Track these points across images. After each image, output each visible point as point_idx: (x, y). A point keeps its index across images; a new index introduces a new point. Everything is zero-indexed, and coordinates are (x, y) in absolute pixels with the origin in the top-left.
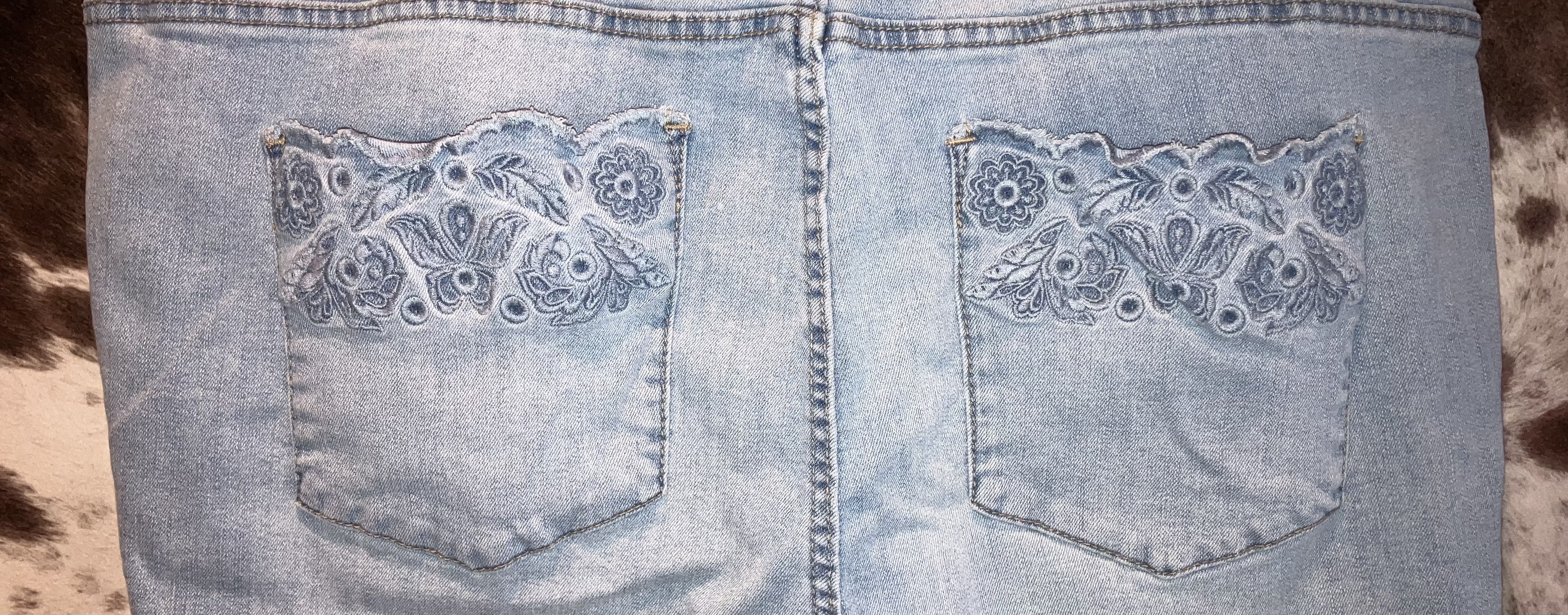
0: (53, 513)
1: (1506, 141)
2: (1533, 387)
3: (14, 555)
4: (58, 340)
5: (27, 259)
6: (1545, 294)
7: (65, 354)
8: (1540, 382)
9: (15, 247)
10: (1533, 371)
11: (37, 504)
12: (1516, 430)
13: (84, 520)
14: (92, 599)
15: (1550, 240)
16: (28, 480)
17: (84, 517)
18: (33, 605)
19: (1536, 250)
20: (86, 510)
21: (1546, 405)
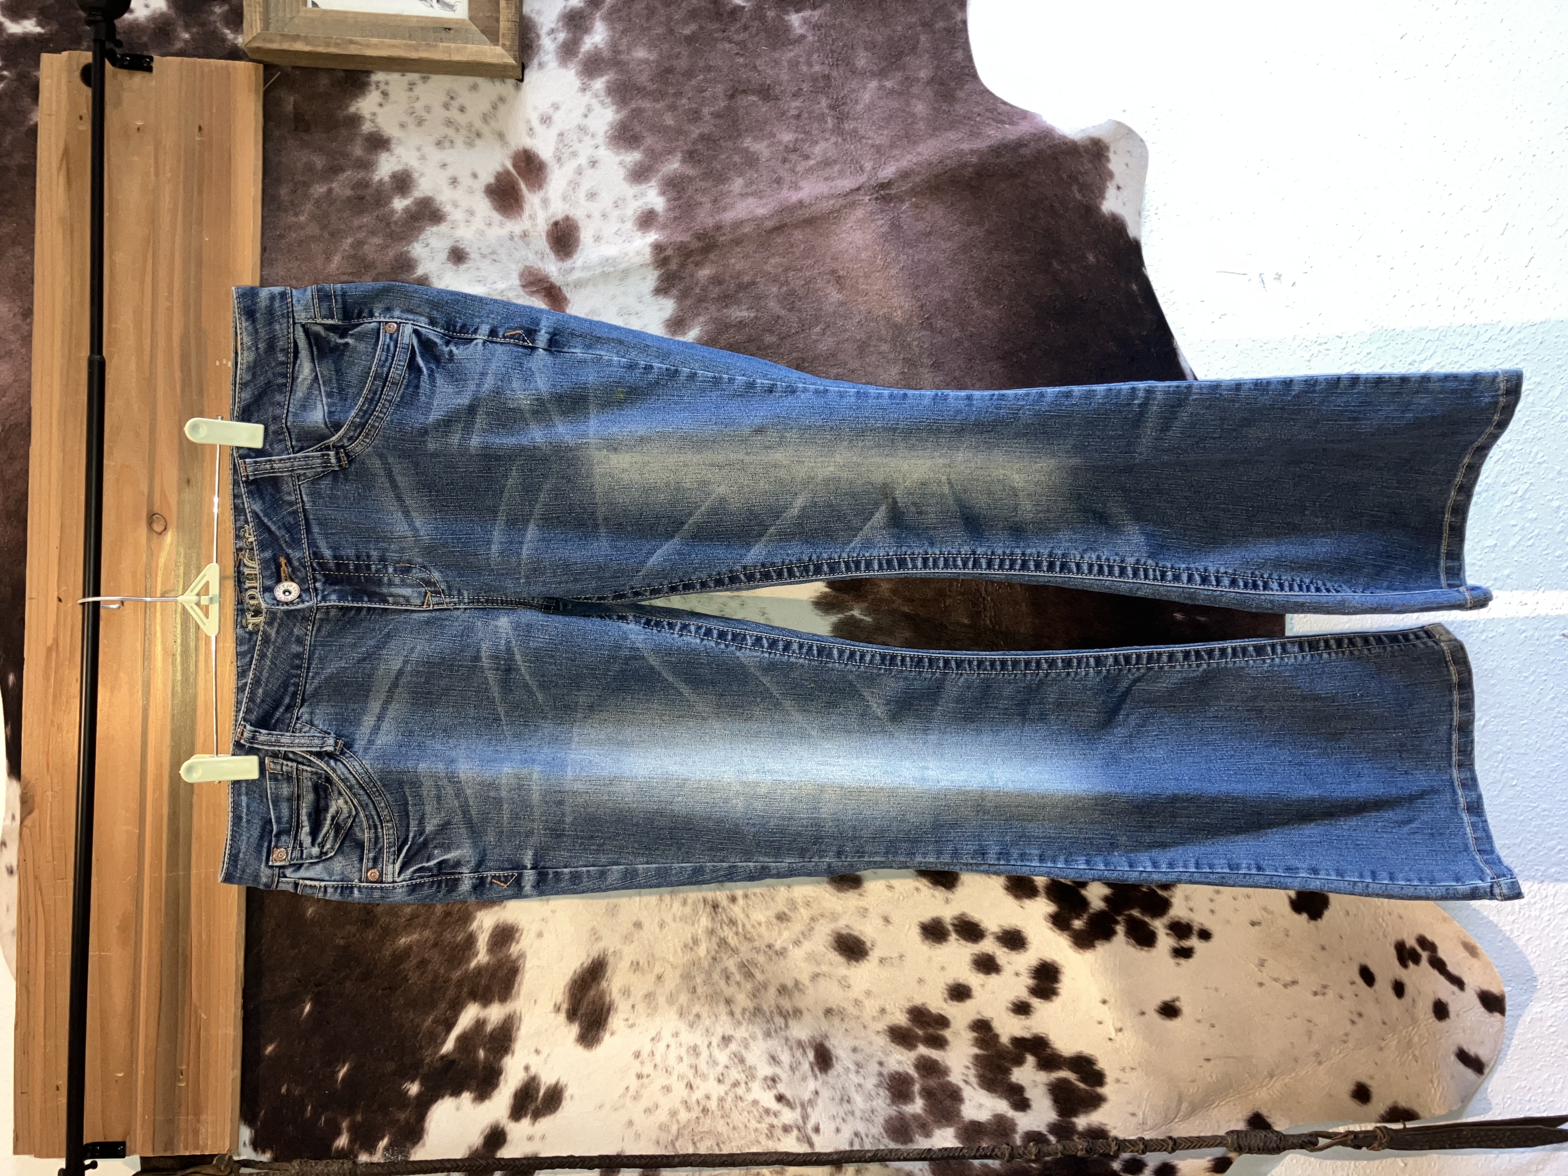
0: (594, 954)
1: (420, 271)
2: (539, 256)
3: (614, 972)
4: (512, 950)
5: (473, 964)
6: (493, 253)
7: (519, 947)
8: (537, 253)
9: (467, 970)
10: (531, 256)
11: (590, 961)
12: (560, 264)
13: (599, 939)
14: (636, 936)
15: (468, 250)
16: (578, 964)
17: (596, 939)
18: (638, 963)
19: (472, 256)
20: (593, 938)
21: (548, 250)
